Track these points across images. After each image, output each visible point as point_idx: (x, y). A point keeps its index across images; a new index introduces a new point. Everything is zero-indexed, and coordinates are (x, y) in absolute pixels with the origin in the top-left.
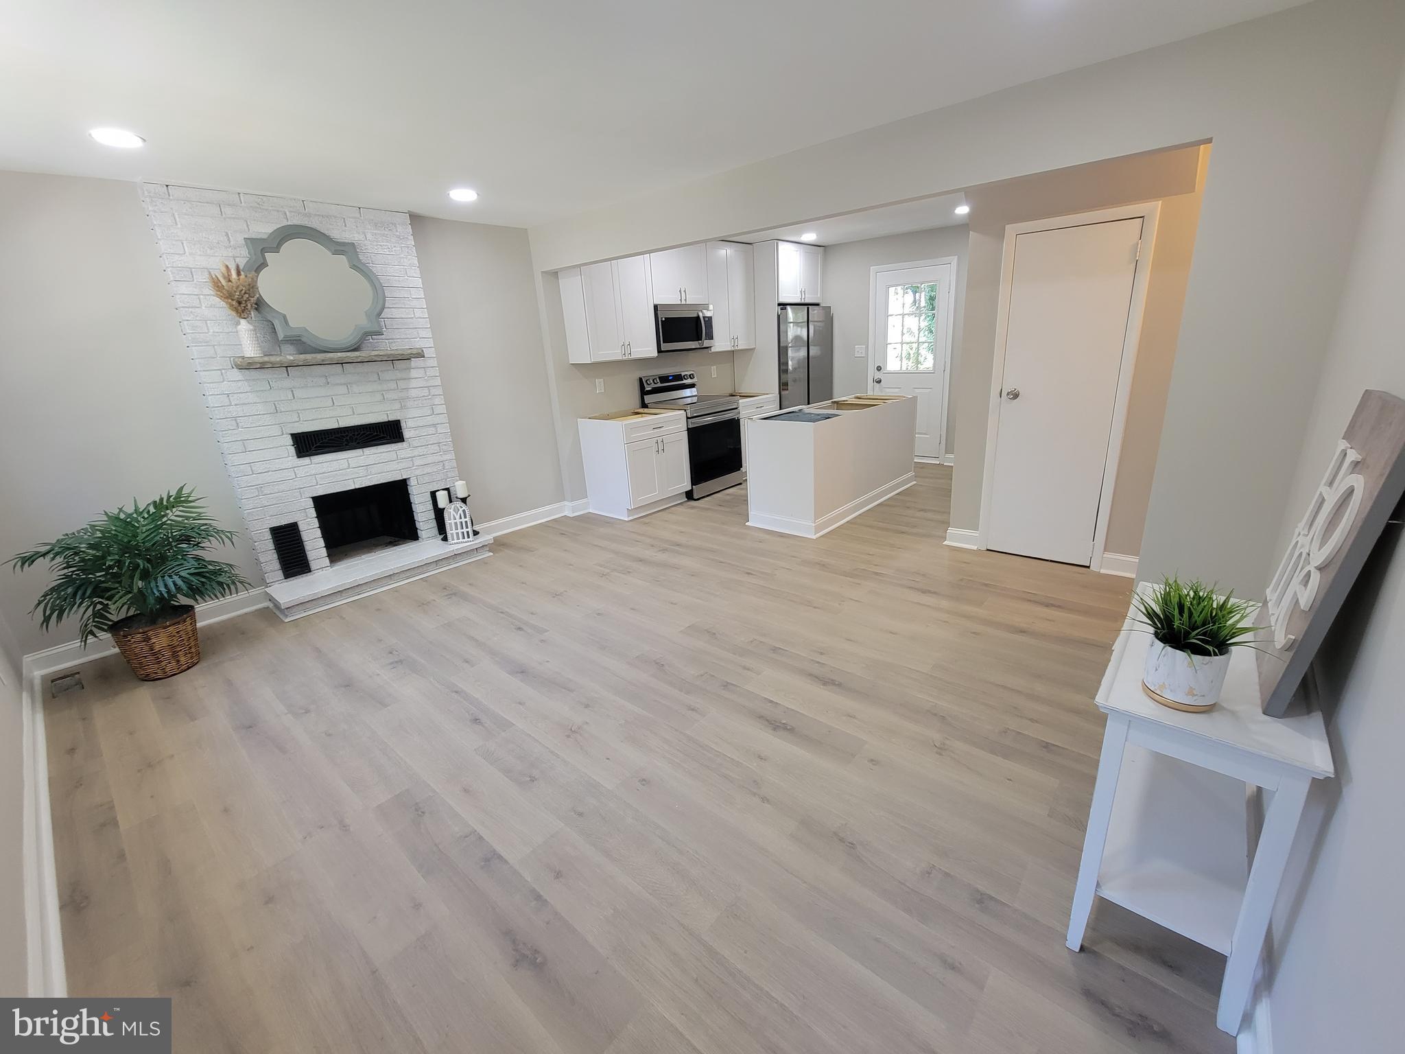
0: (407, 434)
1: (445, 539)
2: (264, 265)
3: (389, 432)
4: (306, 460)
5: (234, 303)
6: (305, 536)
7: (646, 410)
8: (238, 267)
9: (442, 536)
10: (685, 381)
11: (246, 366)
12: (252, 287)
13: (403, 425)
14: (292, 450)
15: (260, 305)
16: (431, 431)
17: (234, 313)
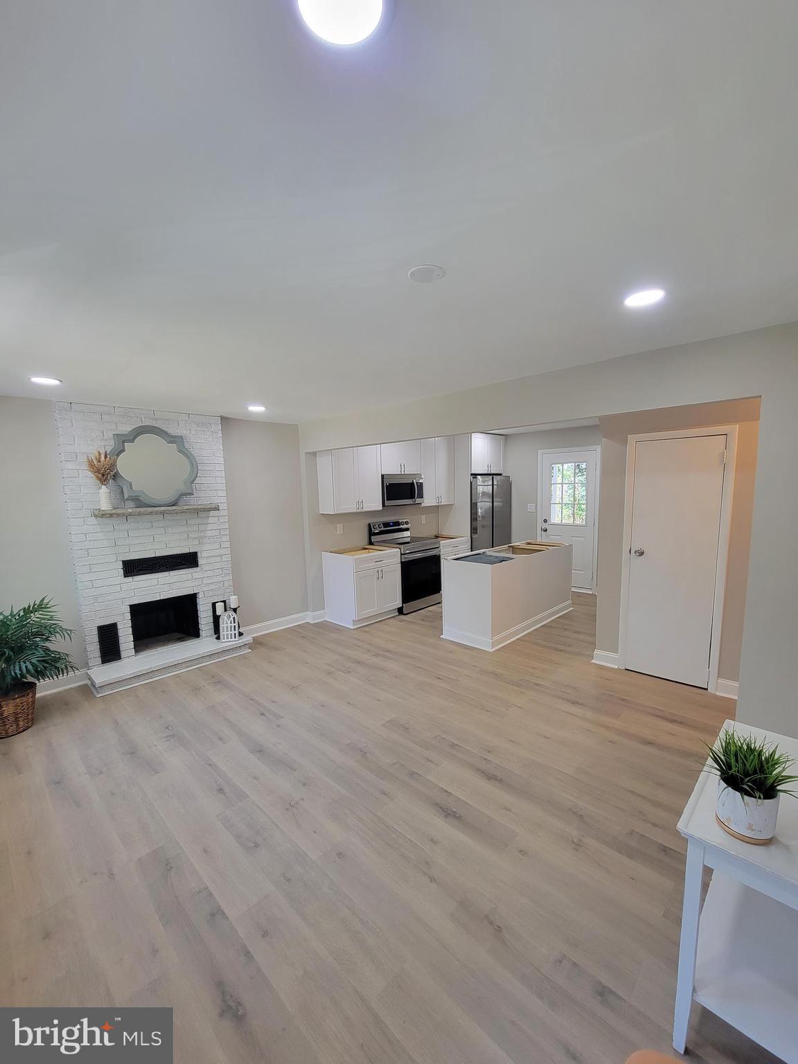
0: (201, 561)
1: (218, 638)
2: (123, 450)
3: (189, 560)
4: (130, 579)
5: (100, 475)
6: (120, 633)
7: (372, 547)
8: (106, 452)
9: (216, 636)
10: (401, 526)
11: (102, 515)
12: (113, 465)
13: (199, 555)
14: (122, 572)
15: (116, 476)
16: (218, 559)
17: (98, 482)
